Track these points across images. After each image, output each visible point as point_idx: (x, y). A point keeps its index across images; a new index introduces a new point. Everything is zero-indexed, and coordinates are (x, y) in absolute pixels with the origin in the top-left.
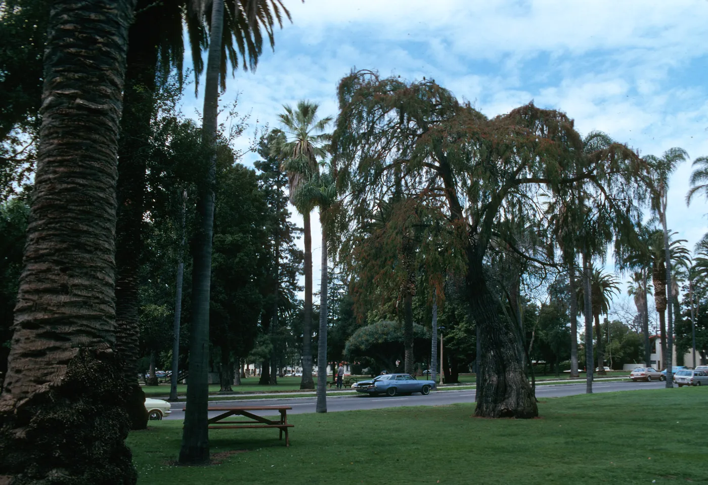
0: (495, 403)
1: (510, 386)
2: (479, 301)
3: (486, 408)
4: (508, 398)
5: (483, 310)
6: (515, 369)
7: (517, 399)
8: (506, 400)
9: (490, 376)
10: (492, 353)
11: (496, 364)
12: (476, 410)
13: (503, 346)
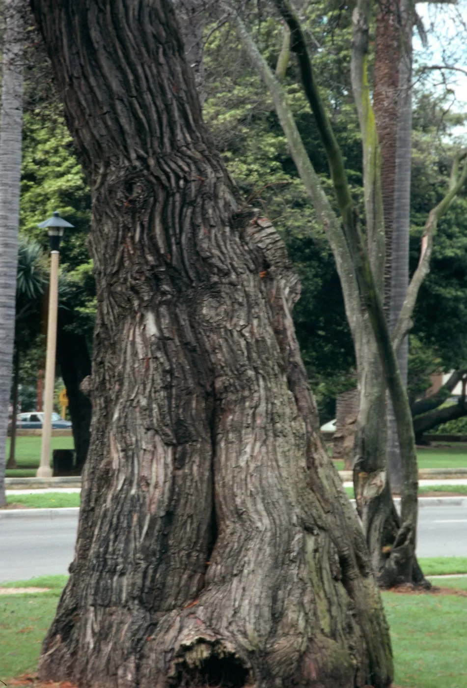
0: (152, 610)
1: (239, 514)
2: (95, 34)
3: (101, 636)
4: (224, 580)
5: (115, 85)
6: (272, 418)
7: (275, 589)
8: (213, 595)
9: (129, 453)
10: (152, 329)
11: (167, 387)
12: (48, 644)
13: (214, 292)
